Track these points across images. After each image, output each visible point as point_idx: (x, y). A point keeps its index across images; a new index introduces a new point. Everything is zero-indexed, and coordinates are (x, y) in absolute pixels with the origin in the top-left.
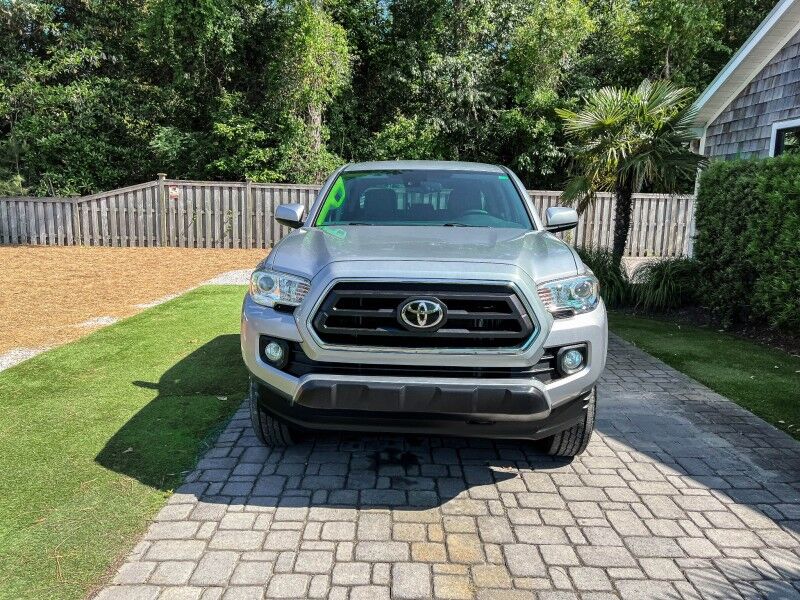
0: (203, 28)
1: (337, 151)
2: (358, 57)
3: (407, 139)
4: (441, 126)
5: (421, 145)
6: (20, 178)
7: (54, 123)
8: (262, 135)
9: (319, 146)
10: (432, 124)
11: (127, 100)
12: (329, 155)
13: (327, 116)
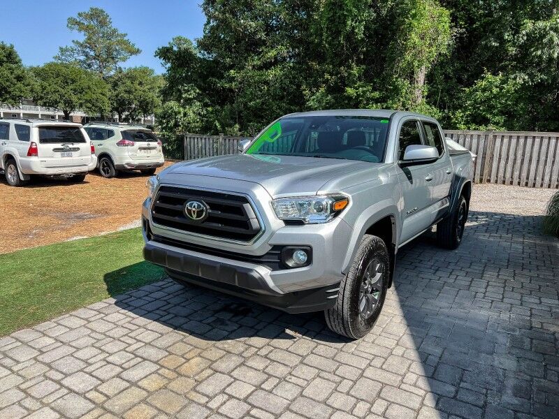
0: (345, 23)
1: (435, 104)
2: (464, 30)
3: (491, 92)
4: (524, 79)
5: (504, 96)
6: (237, 126)
7: (259, 93)
8: (377, 94)
9: (420, 101)
10: (515, 79)
11: (301, 76)
12: (428, 107)
13: (430, 78)
